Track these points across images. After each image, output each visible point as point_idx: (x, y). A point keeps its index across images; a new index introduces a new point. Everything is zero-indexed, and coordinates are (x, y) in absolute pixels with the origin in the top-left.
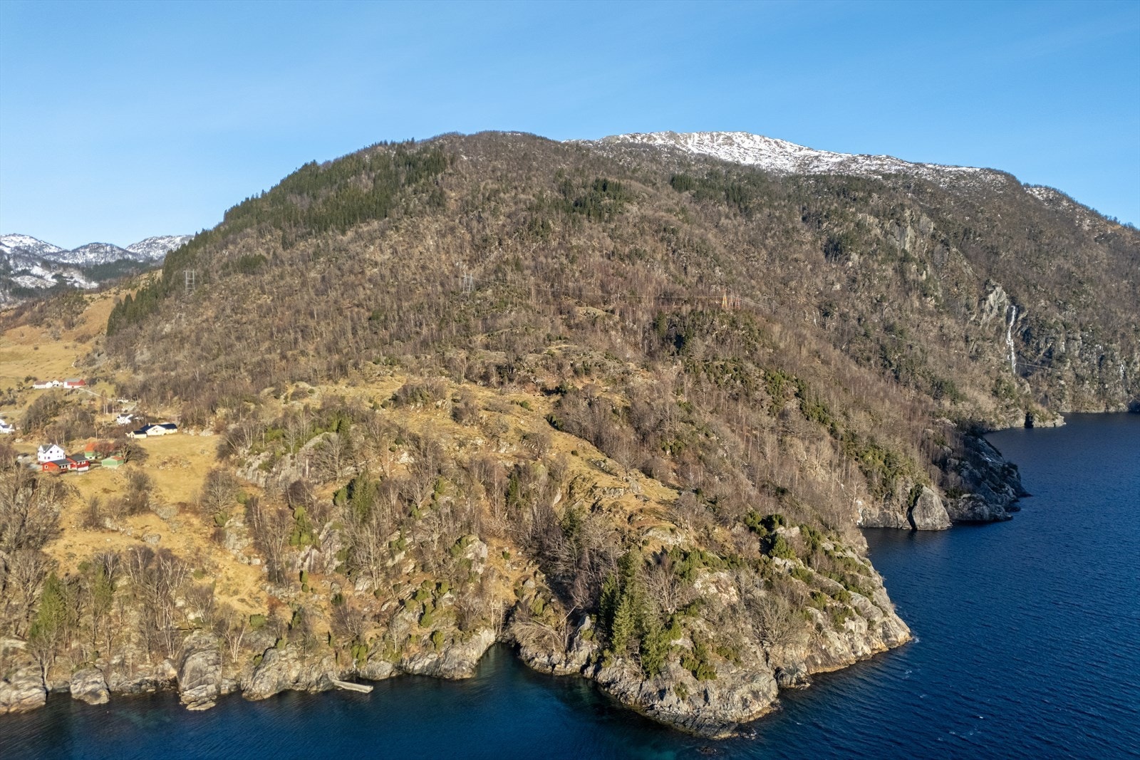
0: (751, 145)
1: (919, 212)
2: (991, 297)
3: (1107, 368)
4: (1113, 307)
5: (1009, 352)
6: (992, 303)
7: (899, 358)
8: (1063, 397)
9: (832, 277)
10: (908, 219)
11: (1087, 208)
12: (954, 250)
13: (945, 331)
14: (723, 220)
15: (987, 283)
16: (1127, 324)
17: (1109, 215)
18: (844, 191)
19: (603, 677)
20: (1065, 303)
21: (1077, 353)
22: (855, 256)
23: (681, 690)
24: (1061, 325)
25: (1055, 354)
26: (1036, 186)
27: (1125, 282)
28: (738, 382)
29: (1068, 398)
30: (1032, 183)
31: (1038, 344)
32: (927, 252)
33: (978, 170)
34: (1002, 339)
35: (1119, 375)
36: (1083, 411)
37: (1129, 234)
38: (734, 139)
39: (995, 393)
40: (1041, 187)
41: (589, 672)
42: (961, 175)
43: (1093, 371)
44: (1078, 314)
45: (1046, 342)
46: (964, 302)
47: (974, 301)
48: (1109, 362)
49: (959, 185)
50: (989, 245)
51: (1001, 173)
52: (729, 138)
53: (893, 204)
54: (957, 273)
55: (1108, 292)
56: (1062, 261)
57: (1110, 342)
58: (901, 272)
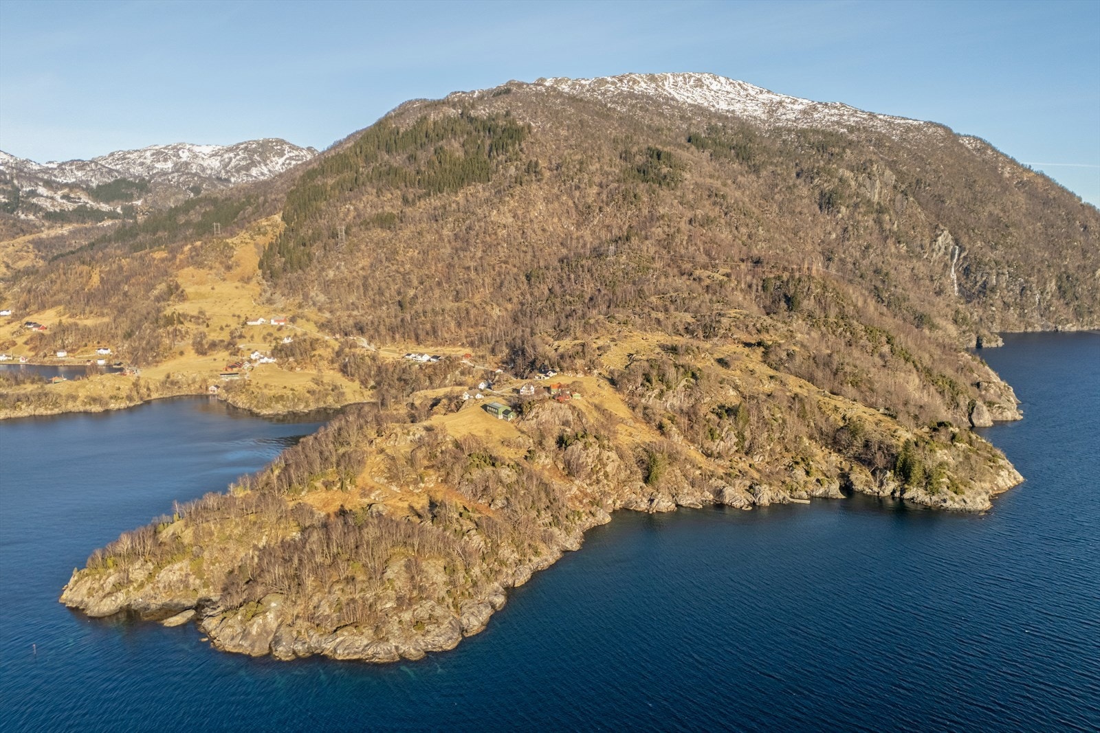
0: (718, 87)
1: (883, 167)
2: (940, 239)
3: (1026, 297)
4: (1031, 246)
5: (953, 284)
6: (940, 244)
7: (889, 296)
8: (995, 320)
9: (829, 228)
10: (876, 173)
11: (1006, 156)
12: (912, 199)
13: (915, 271)
14: (740, 178)
15: (937, 227)
16: (1042, 261)
17: (1025, 163)
18: (823, 147)
19: (907, 496)
20: (996, 244)
21: (1004, 285)
22: (843, 209)
23: (952, 499)
24: (993, 263)
25: (988, 286)
26: (966, 136)
27: (1039, 224)
28: (848, 333)
29: (998, 321)
30: (962, 134)
31: (975, 278)
32: (890, 201)
33: (922, 123)
34: (947, 273)
35: (1035, 302)
36: (1009, 331)
37: (1040, 180)
38: (703, 80)
39: (955, 322)
40: (969, 136)
41: (897, 494)
42: (908, 127)
43: (1016, 299)
44: (1006, 253)
45: (982, 276)
46: (919, 243)
47: (927, 242)
48: (1028, 292)
49: (909, 137)
50: (936, 194)
51: (939, 126)
52: (699, 80)
53: (863, 159)
54: (914, 219)
55: (1027, 234)
56: (993, 207)
57: (1029, 276)
58: (879, 222)
